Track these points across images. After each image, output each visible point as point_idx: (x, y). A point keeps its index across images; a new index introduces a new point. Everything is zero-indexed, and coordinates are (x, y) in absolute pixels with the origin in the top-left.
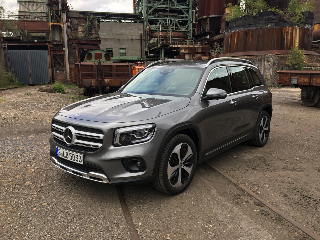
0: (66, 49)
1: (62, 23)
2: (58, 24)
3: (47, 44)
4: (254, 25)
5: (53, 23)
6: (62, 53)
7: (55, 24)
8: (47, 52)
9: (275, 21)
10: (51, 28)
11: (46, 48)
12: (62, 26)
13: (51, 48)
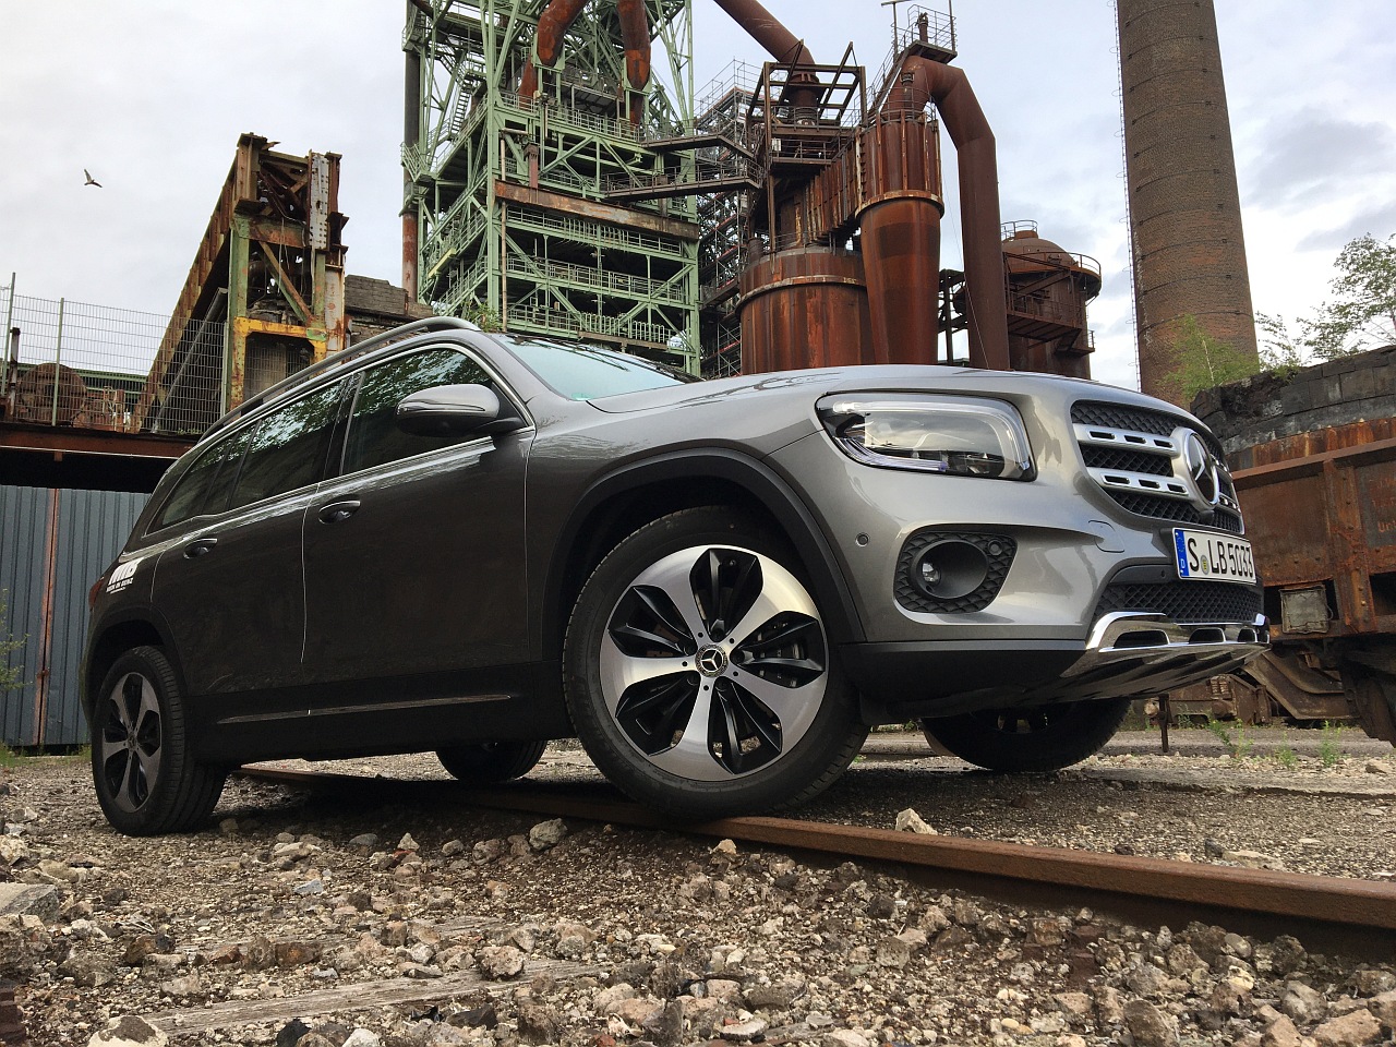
1: (316, 326)
2: (296, 331)
5: (256, 326)
7: (274, 328)
10: (241, 350)
12: (320, 346)
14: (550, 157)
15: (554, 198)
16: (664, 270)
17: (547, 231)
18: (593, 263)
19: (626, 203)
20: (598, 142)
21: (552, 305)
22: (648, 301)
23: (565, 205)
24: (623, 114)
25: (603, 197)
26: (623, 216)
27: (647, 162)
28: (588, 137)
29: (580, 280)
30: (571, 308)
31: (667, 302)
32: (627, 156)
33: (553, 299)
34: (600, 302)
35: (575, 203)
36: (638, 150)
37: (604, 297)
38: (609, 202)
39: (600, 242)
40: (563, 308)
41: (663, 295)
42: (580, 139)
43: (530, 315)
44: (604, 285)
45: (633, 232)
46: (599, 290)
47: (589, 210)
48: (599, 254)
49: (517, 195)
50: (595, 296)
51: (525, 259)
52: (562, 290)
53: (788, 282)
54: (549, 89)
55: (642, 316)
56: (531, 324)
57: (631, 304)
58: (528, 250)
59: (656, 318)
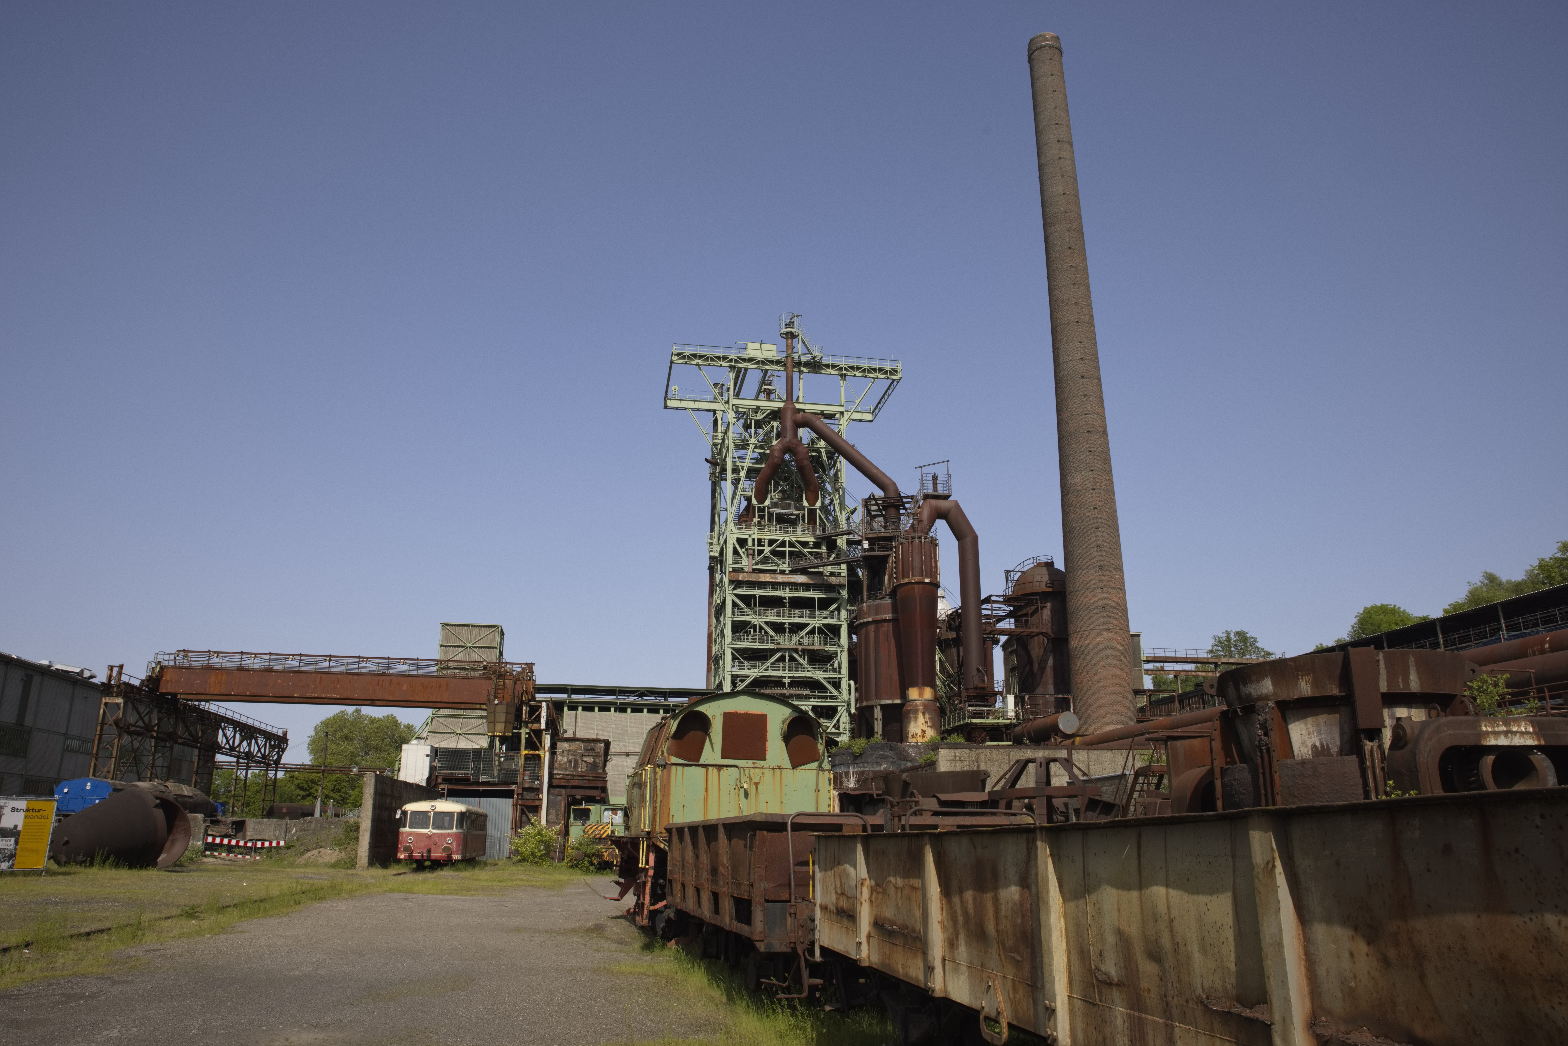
0: (544, 796)
2: (537, 752)
3: (514, 786)
4: (861, 765)
5: (527, 752)
6: (537, 803)
7: (531, 752)
8: (509, 801)
9: (891, 760)
10: (523, 759)
11: (509, 794)
12: (543, 756)
13: (518, 794)
14: (760, 552)
15: (761, 575)
16: (824, 604)
17: (758, 592)
18: (784, 606)
19: (803, 571)
20: (787, 539)
21: (760, 632)
22: (816, 622)
23: (767, 578)
24: (804, 522)
25: (790, 569)
26: (801, 579)
27: (817, 545)
28: (781, 538)
29: (777, 616)
30: (771, 632)
31: (829, 621)
32: (805, 544)
33: (761, 628)
34: (787, 626)
35: (773, 576)
36: (811, 540)
37: (790, 624)
38: (793, 572)
39: (788, 594)
40: (766, 633)
41: (826, 618)
42: (777, 540)
43: (747, 639)
44: (789, 617)
45: (807, 587)
46: (787, 620)
47: (780, 578)
48: (787, 601)
49: (741, 577)
50: (785, 623)
51: (746, 609)
52: (766, 623)
53: (870, 619)
54: (762, 517)
55: (812, 631)
56: (748, 644)
57: (807, 625)
58: (748, 605)
59: (821, 631)
